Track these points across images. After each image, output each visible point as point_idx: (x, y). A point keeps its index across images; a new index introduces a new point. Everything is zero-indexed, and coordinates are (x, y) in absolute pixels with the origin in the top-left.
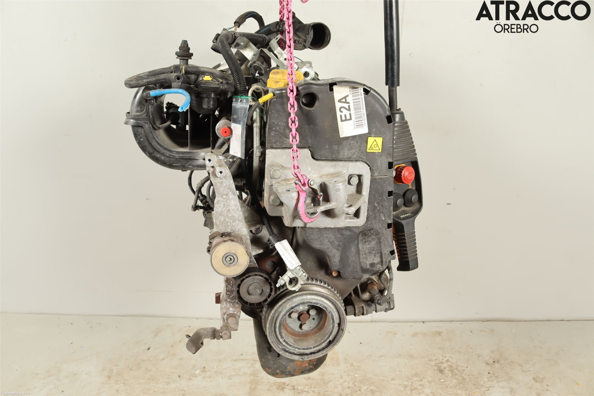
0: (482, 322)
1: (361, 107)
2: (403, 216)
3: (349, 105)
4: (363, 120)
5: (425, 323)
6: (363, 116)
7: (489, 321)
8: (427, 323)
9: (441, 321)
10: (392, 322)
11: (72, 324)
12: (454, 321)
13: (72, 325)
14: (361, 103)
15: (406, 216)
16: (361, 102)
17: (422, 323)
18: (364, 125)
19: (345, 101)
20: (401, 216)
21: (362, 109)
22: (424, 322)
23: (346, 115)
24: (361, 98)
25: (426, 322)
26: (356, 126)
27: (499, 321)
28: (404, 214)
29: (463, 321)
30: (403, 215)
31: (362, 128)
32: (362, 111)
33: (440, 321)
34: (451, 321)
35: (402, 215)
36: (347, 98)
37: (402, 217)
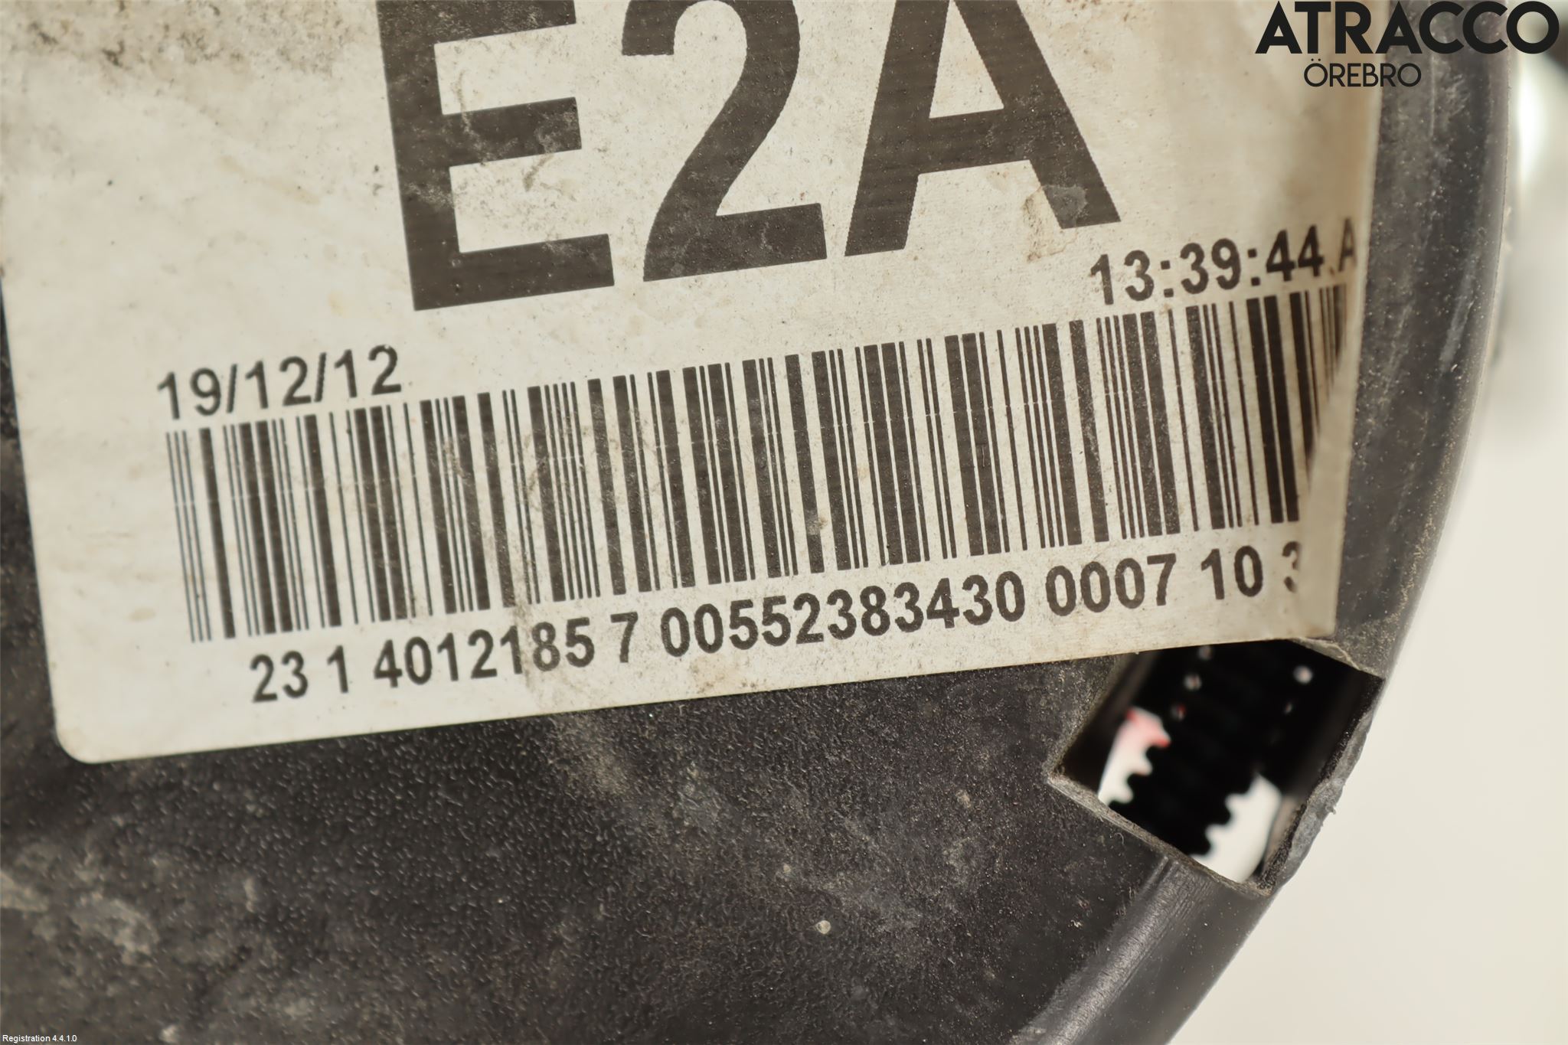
1: (759, 586)
3: (837, 225)
4: (399, 632)
6: (496, 619)
14: (854, 581)
16: (888, 578)
18: (277, 644)
19: (941, 107)
21: (689, 601)
23: (571, 140)
24: (990, 567)
26: (248, 410)
31: (193, 580)
32: (650, 606)
36: (1021, 175)
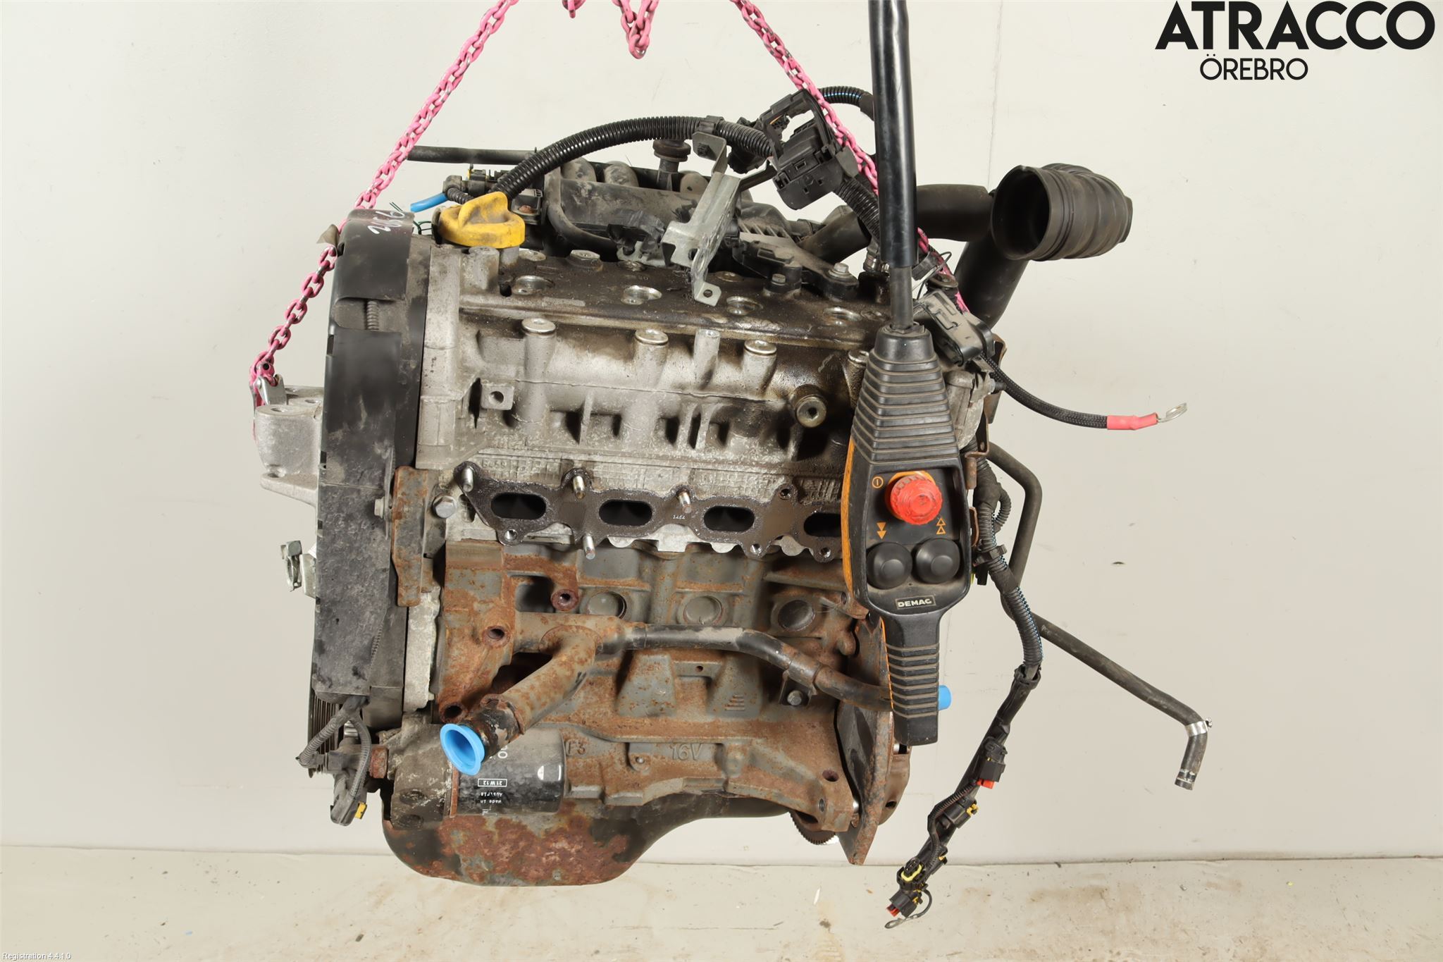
0: (1209, 863)
2: (907, 604)
5: (1062, 865)
7: (1227, 859)
8: (1067, 865)
9: (1103, 861)
10: (979, 865)
11: (166, 873)
12: (1136, 861)
13: (166, 875)
15: (915, 605)
17: (1056, 866)
20: (899, 603)
22: (1059, 865)
25: (1065, 863)
27: (1252, 859)
28: (910, 600)
29: (1159, 861)
30: (907, 600)
33: (1101, 862)
34: (1130, 861)
35: (904, 601)
37: (900, 605)
